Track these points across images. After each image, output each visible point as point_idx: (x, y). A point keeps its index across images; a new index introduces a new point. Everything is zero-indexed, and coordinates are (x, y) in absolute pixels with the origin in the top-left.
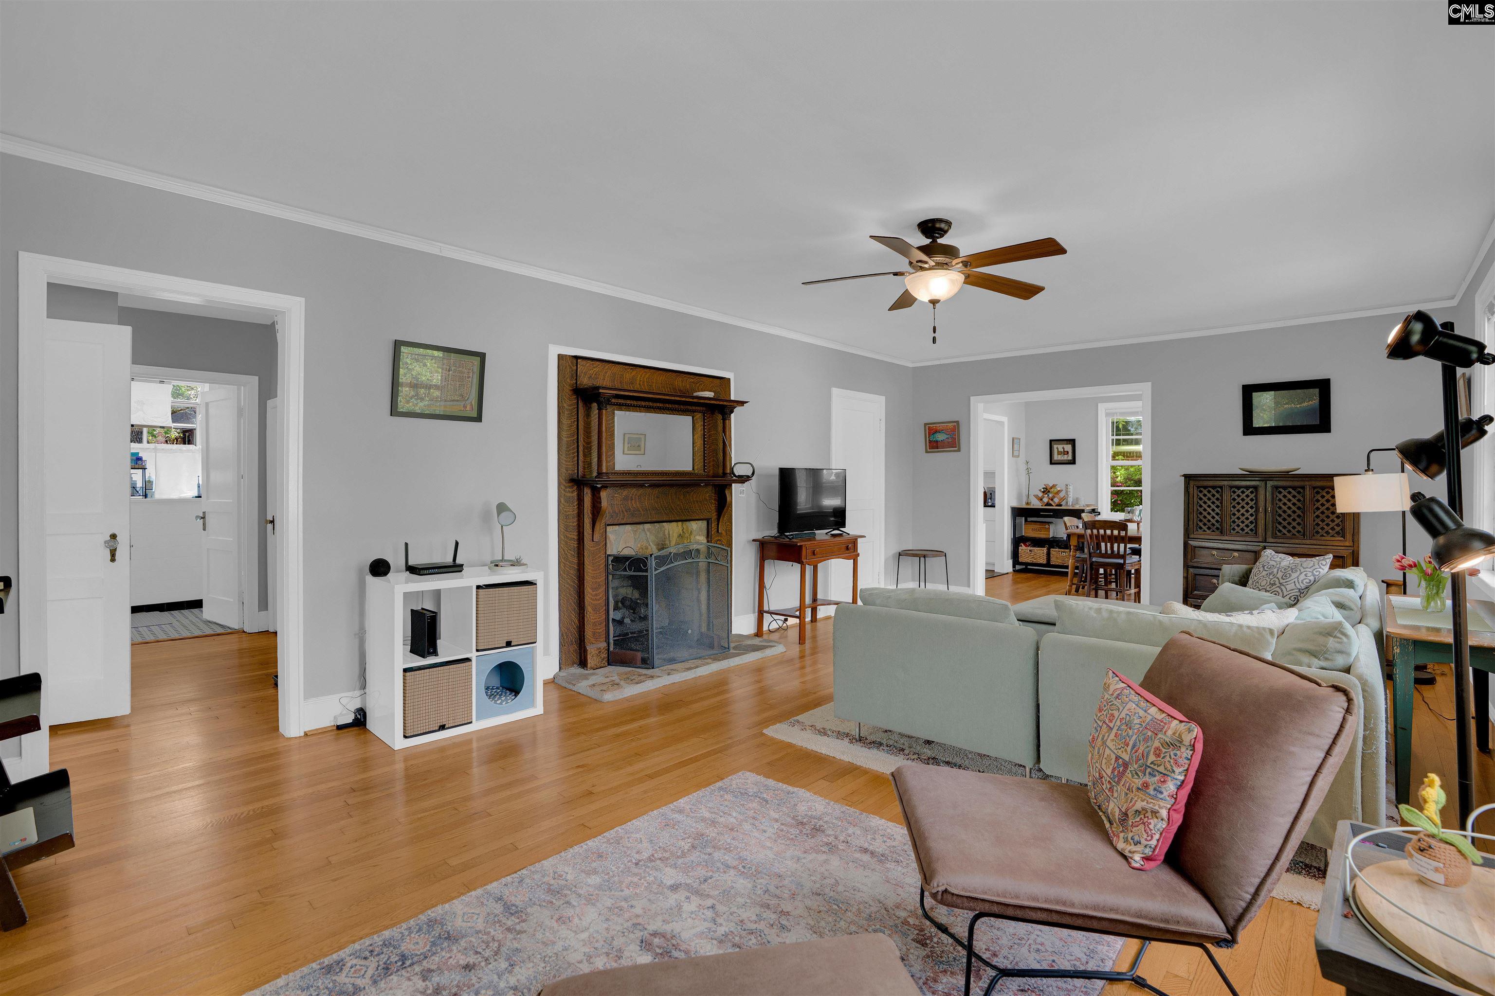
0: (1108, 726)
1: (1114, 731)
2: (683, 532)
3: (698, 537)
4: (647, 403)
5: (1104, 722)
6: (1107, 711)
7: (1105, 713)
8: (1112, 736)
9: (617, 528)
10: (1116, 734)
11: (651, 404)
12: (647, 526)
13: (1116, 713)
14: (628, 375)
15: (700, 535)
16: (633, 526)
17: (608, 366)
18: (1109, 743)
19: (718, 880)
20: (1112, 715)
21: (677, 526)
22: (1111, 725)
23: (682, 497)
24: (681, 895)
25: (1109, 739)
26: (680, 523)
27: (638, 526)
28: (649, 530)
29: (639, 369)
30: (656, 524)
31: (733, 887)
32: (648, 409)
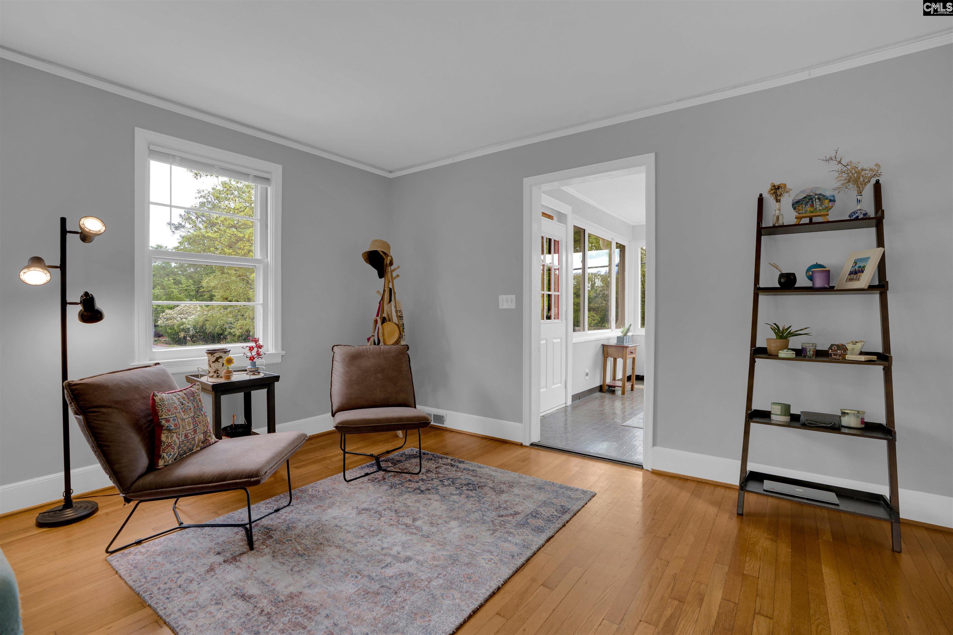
0: (178, 412)
1: (181, 412)
5: (176, 413)
6: (172, 408)
7: (172, 410)
8: (183, 414)
10: (183, 411)
13: (175, 405)
18: (184, 417)
19: (378, 566)
20: (175, 407)
22: (178, 411)
24: (403, 554)
25: (183, 416)
31: (368, 562)
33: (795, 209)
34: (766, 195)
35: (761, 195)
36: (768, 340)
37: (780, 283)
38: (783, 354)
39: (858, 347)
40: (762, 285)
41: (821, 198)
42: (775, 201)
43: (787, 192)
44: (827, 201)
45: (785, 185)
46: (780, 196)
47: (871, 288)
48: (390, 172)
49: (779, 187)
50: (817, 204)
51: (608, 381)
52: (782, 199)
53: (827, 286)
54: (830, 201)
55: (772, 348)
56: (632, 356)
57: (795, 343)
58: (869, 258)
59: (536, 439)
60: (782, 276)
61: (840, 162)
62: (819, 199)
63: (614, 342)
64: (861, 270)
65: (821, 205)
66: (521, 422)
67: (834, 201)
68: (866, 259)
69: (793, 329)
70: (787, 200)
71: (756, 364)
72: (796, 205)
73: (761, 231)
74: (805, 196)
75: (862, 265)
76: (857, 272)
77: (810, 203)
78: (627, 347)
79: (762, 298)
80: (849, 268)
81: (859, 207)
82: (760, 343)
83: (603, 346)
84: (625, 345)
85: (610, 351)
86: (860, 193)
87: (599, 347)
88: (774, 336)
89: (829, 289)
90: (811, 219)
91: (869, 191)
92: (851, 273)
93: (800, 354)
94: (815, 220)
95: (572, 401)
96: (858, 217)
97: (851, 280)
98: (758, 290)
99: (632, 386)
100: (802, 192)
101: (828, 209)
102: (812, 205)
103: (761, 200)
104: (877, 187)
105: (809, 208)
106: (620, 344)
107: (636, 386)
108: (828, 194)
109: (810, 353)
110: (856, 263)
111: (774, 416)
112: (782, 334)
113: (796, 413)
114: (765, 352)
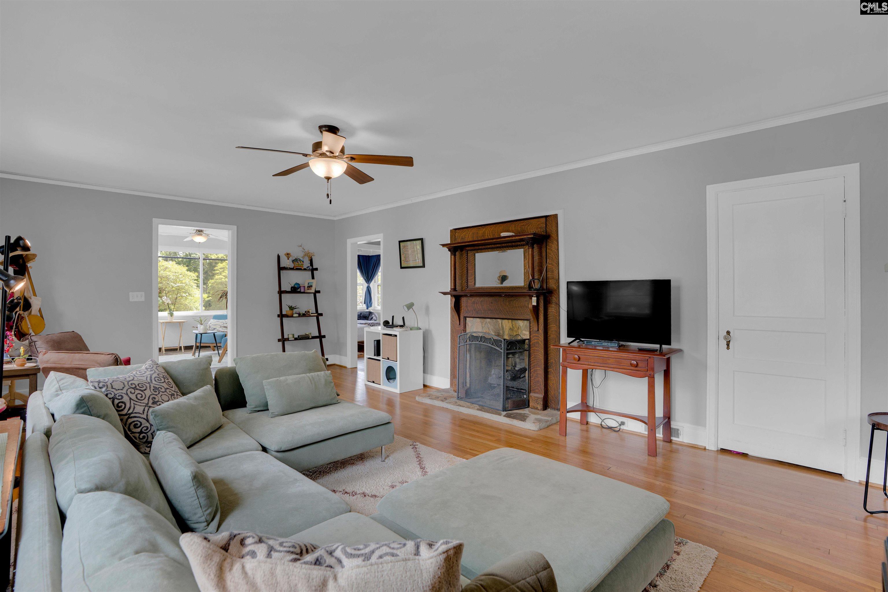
2: (513, 327)
3: (524, 332)
4: (491, 246)
9: (472, 319)
11: (493, 246)
12: (488, 320)
14: (481, 231)
15: (526, 331)
16: (481, 319)
17: (470, 229)
21: (508, 322)
23: (507, 304)
26: (510, 321)
27: (484, 320)
28: (489, 322)
29: (487, 227)
30: (493, 319)
32: (493, 249)
33: (293, 263)
34: (281, 255)
35: (278, 254)
36: (287, 311)
37: (290, 289)
38: (294, 315)
40: (282, 291)
41: (299, 260)
42: (287, 259)
43: (291, 256)
49: (289, 254)
54: (303, 262)
55: (289, 314)
58: (313, 282)
60: (291, 287)
61: (301, 248)
64: (311, 286)
65: (300, 263)
69: (295, 306)
71: (283, 321)
72: (293, 261)
73: (279, 269)
74: (295, 258)
75: (311, 284)
79: (282, 295)
80: (306, 285)
81: (307, 265)
82: (284, 312)
86: (307, 260)
88: (288, 309)
92: (308, 287)
94: (298, 268)
96: (307, 268)
97: (308, 289)
98: (281, 293)
100: (294, 256)
101: (302, 265)
102: (298, 262)
103: (279, 257)
108: (301, 259)
109: (301, 315)
110: (309, 284)
111: (290, 339)
112: (291, 308)
113: (296, 336)
114: (287, 316)
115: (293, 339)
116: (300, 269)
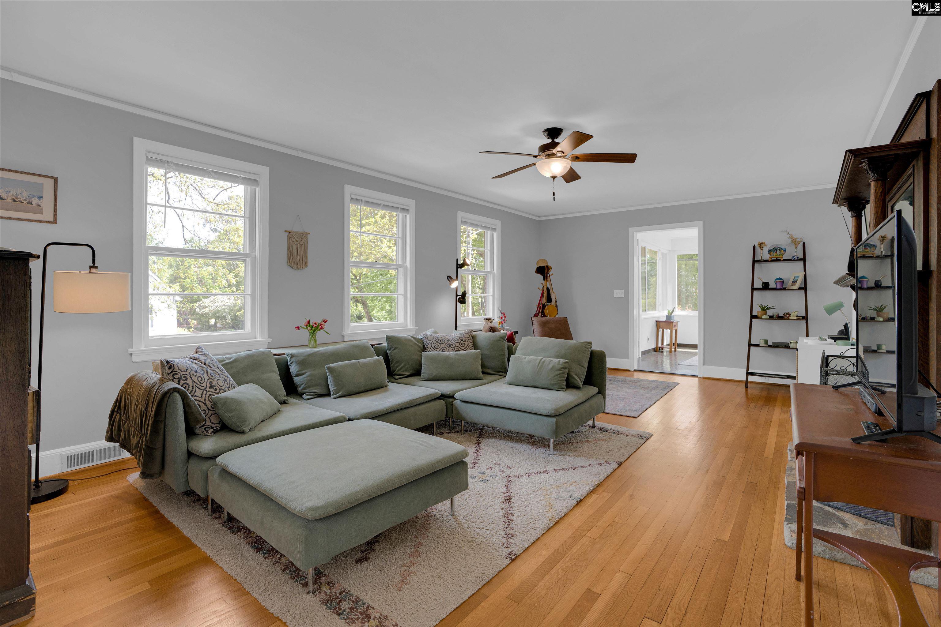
33: (769, 253)
34: (756, 245)
35: (754, 245)
36: (758, 312)
37: (762, 286)
38: (764, 317)
39: (796, 314)
40: (755, 287)
41: (780, 249)
42: (760, 250)
43: (766, 246)
44: (783, 251)
45: (765, 243)
46: (762, 247)
47: (800, 289)
48: (539, 217)
49: (762, 244)
50: (778, 252)
51: (660, 345)
52: (763, 249)
53: (782, 288)
54: (784, 251)
55: (759, 315)
56: (675, 328)
57: (770, 313)
58: (799, 276)
59: (636, 368)
60: (763, 283)
61: (788, 234)
62: (779, 249)
63: (664, 319)
64: (797, 281)
65: (780, 252)
66: (628, 359)
67: (786, 251)
68: (798, 277)
69: (768, 307)
70: (766, 249)
71: (753, 322)
72: (769, 251)
73: (754, 262)
74: (773, 248)
75: (797, 279)
76: (794, 282)
77: (776, 251)
78: (672, 322)
79: (755, 292)
80: (791, 281)
81: (796, 254)
82: (754, 313)
83: (657, 321)
84: (672, 321)
85: (661, 324)
86: (796, 248)
87: (654, 323)
88: (760, 310)
89: (784, 289)
90: (777, 258)
91: (800, 246)
93: (771, 317)
94: (778, 258)
95: (642, 355)
96: (795, 259)
97: (792, 285)
98: (753, 289)
99: (675, 348)
100: (772, 246)
101: (783, 254)
102: (776, 252)
103: (754, 247)
104: (804, 244)
105: (775, 254)
106: (669, 321)
107: (677, 350)
108: (783, 247)
109: (775, 317)
110: (795, 278)
111: (760, 345)
112: (764, 309)
113: (770, 343)
114: (756, 317)
115: (767, 346)
116: (780, 260)
